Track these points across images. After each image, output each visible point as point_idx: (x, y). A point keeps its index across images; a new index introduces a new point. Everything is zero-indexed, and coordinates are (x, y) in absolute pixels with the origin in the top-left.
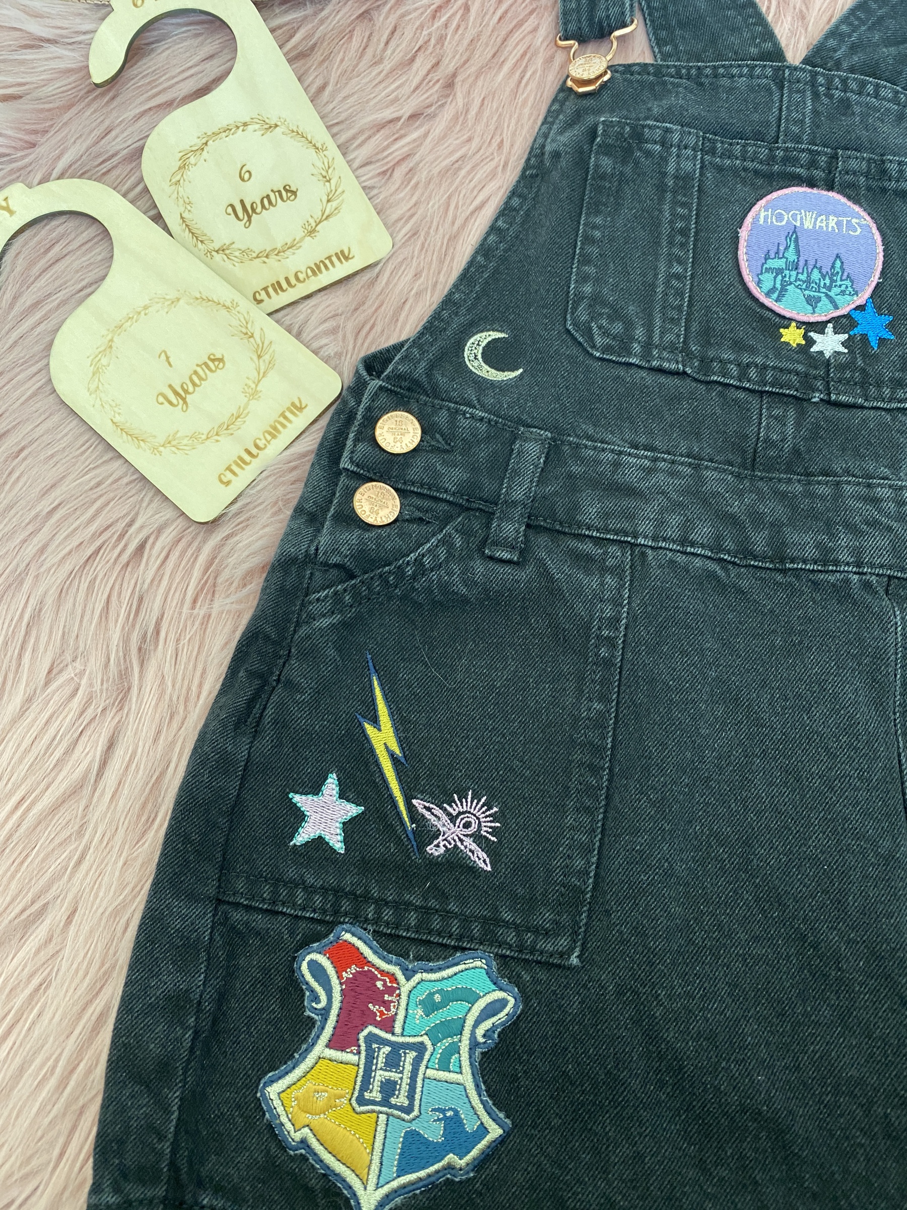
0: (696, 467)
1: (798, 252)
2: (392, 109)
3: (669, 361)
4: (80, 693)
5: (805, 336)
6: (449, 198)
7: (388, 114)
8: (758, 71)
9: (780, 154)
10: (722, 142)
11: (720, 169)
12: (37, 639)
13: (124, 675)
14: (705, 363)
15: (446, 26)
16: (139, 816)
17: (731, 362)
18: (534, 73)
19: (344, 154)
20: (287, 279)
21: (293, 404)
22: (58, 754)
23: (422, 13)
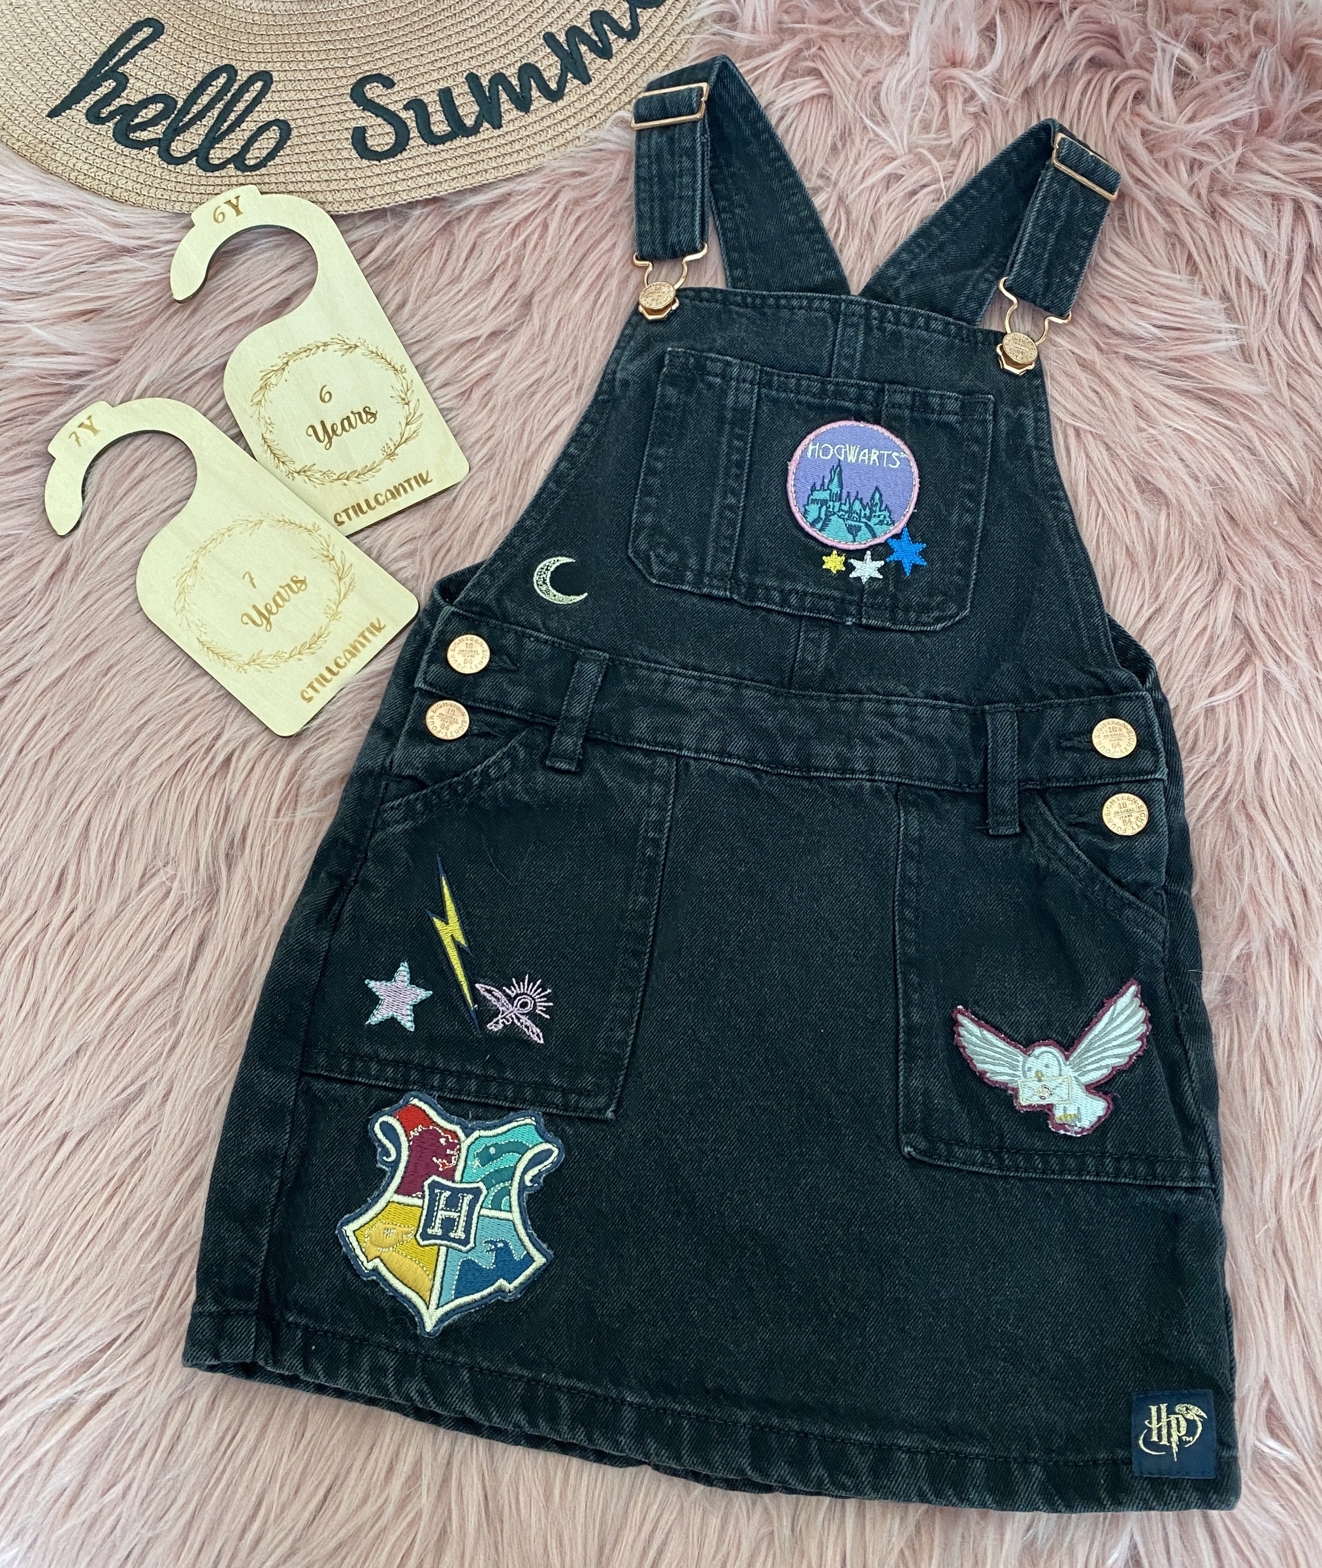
0: (737, 687)
1: (841, 485)
2: (471, 329)
3: (718, 588)
4: (172, 893)
5: (846, 564)
6: (524, 423)
7: (467, 334)
8: (816, 304)
9: (831, 387)
10: (779, 376)
11: (775, 401)
12: (131, 845)
13: (213, 879)
14: (752, 589)
15: (525, 244)
16: (228, 1005)
17: (775, 589)
18: (609, 295)
19: (422, 376)
20: (367, 502)
21: (372, 625)
22: (151, 952)
23: (500, 232)
